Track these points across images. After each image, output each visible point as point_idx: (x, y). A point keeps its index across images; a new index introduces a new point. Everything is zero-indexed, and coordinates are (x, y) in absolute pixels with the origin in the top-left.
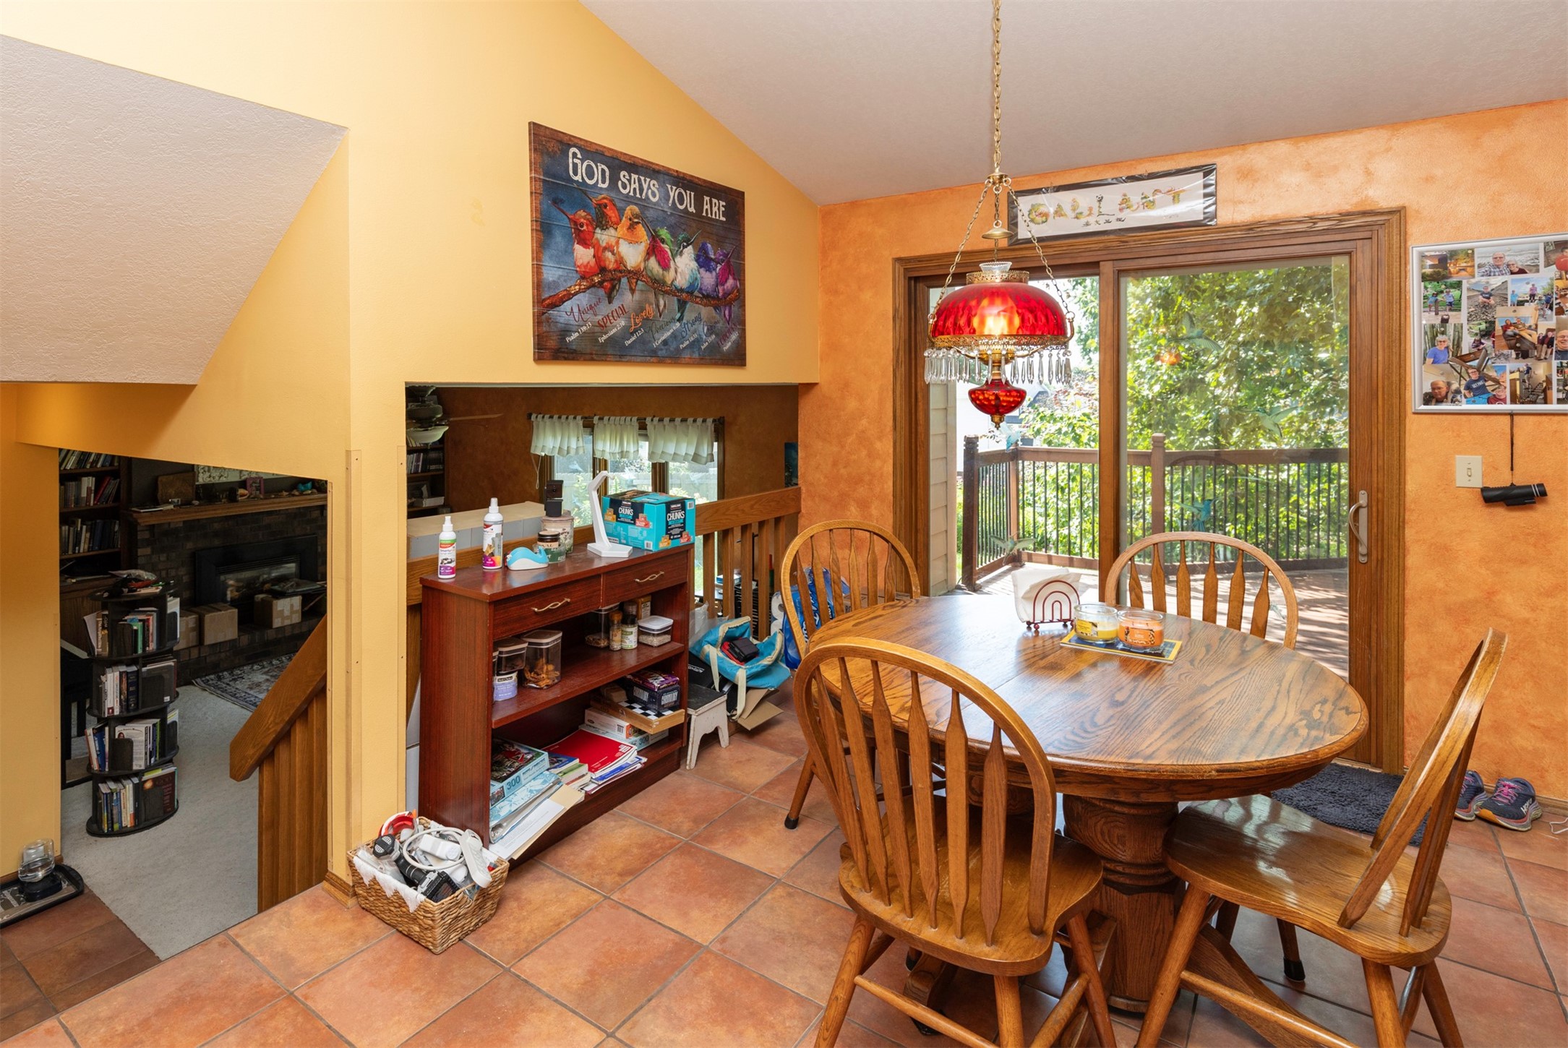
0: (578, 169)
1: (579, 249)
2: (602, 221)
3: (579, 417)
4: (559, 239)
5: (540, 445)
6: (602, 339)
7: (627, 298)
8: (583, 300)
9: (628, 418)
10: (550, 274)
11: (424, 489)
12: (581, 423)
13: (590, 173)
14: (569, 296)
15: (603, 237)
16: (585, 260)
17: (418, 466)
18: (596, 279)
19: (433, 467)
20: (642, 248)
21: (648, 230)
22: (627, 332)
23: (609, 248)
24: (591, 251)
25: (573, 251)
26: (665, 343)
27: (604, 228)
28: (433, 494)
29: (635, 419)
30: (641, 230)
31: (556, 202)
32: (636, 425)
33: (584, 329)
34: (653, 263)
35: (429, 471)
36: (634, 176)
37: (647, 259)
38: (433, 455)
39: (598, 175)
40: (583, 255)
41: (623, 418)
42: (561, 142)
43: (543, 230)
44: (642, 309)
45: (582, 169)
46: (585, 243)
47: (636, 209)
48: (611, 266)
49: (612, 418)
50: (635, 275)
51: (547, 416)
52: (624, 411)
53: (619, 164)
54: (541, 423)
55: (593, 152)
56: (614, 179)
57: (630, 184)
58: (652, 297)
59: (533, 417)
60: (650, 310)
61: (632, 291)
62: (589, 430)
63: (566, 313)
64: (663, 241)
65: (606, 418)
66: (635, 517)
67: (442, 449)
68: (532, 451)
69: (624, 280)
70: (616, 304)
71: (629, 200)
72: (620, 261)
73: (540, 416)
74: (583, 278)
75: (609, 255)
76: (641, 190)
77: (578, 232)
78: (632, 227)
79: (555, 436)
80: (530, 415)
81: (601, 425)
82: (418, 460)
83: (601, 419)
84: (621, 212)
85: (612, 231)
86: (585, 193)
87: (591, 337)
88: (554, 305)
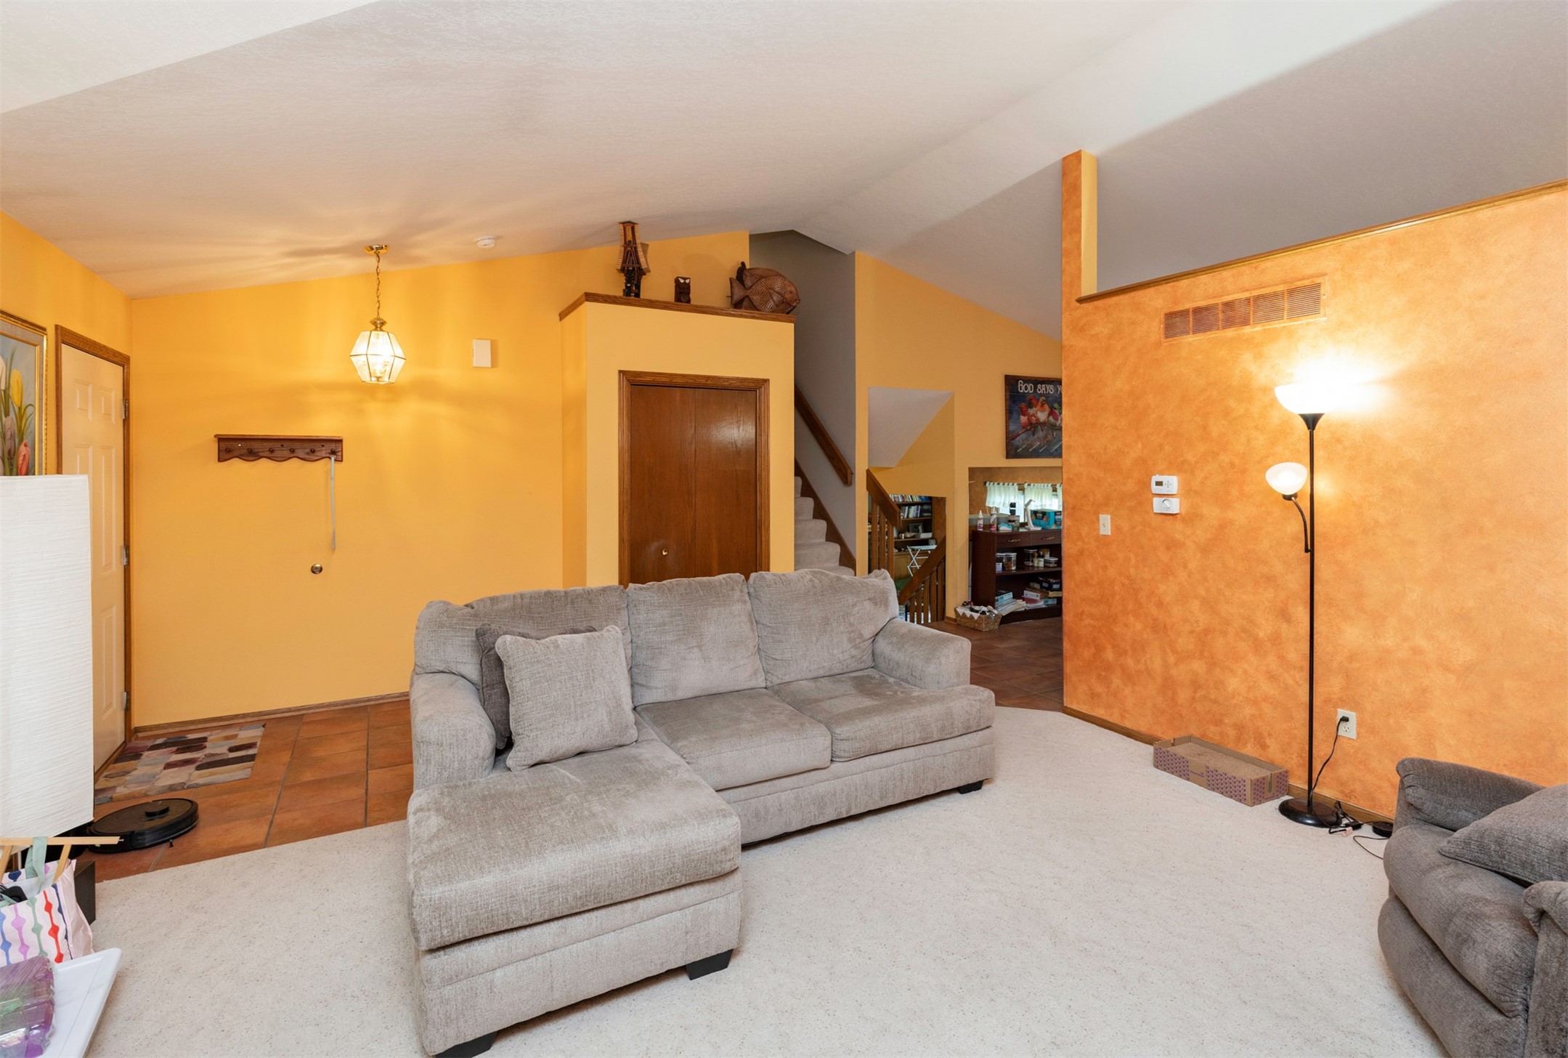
0: (1022, 388)
1: (1022, 417)
2: (1030, 405)
3: (1015, 484)
4: (1015, 415)
5: (992, 501)
6: (1030, 450)
7: (1040, 434)
8: (1024, 436)
9: (1046, 485)
10: (1012, 428)
11: (920, 528)
12: (1017, 487)
13: (1026, 388)
14: (1019, 435)
15: (1031, 411)
16: (1024, 421)
17: (917, 513)
18: (1028, 428)
19: (925, 514)
20: (1046, 413)
21: (1049, 406)
22: (1040, 447)
23: (1033, 415)
24: (1026, 417)
25: (1019, 418)
26: (1056, 450)
27: (1031, 408)
28: (925, 531)
29: (1050, 485)
30: (1046, 406)
31: (1014, 401)
32: (1051, 489)
33: (1024, 446)
34: (1051, 418)
35: (923, 516)
36: (1043, 385)
37: (1048, 417)
38: (926, 507)
39: (1029, 388)
40: (1024, 419)
41: (1042, 485)
42: (1016, 380)
43: (1010, 413)
44: (1047, 437)
45: (1023, 388)
46: (1024, 415)
47: (1044, 398)
48: (1034, 422)
49: (1036, 485)
50: (1044, 424)
51: (996, 483)
52: (1043, 480)
53: (1036, 381)
54: (992, 488)
55: (1027, 380)
56: (1036, 388)
57: (1042, 389)
58: (1050, 432)
59: (988, 483)
60: (1050, 437)
61: (1042, 430)
62: (1022, 492)
63: (1018, 441)
64: (1055, 409)
65: (1032, 485)
66: (1043, 517)
67: (930, 504)
68: (987, 505)
69: (1039, 427)
70: (1036, 436)
71: (1041, 395)
72: (1038, 419)
73: (992, 483)
74: (1023, 428)
75: (1033, 418)
76: (1046, 390)
77: (1022, 411)
78: (1042, 405)
79: (1000, 495)
80: (985, 483)
81: (1029, 488)
82: (917, 510)
83: (1029, 485)
84: (1038, 400)
85: (1034, 409)
86: (1024, 396)
87: (1027, 449)
88: (1013, 439)
